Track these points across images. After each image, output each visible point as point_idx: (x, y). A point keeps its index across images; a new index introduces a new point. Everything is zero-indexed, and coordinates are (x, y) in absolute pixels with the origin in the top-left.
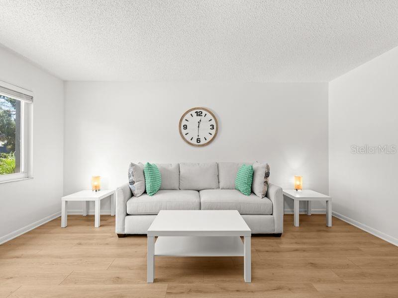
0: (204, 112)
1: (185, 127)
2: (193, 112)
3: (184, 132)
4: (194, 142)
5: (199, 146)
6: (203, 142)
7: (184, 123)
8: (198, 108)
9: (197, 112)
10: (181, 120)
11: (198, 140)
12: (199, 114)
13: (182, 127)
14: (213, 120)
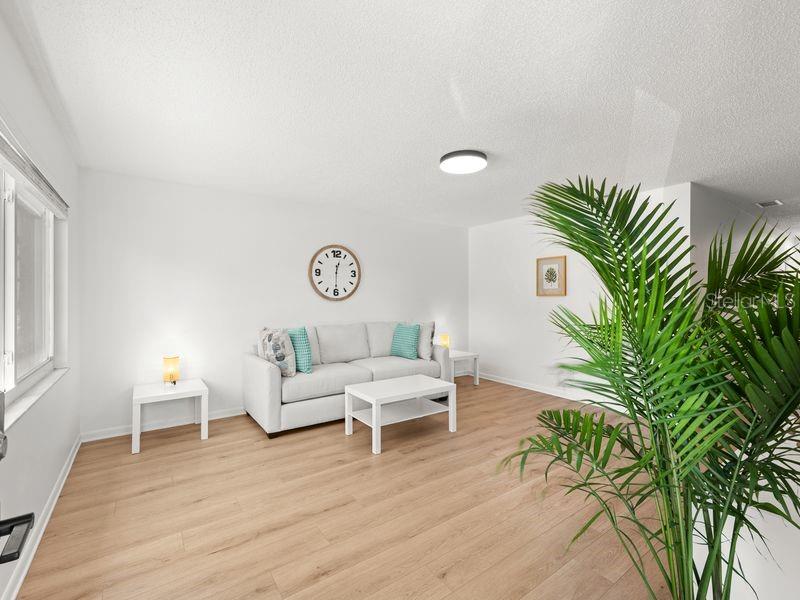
0: (344, 253)
1: (318, 272)
2: (329, 251)
3: (316, 279)
4: (330, 294)
5: (337, 300)
6: (342, 294)
7: (316, 266)
8: (336, 246)
9: (333, 251)
10: (313, 261)
11: (336, 292)
12: (336, 254)
13: (314, 273)
14: (355, 264)
